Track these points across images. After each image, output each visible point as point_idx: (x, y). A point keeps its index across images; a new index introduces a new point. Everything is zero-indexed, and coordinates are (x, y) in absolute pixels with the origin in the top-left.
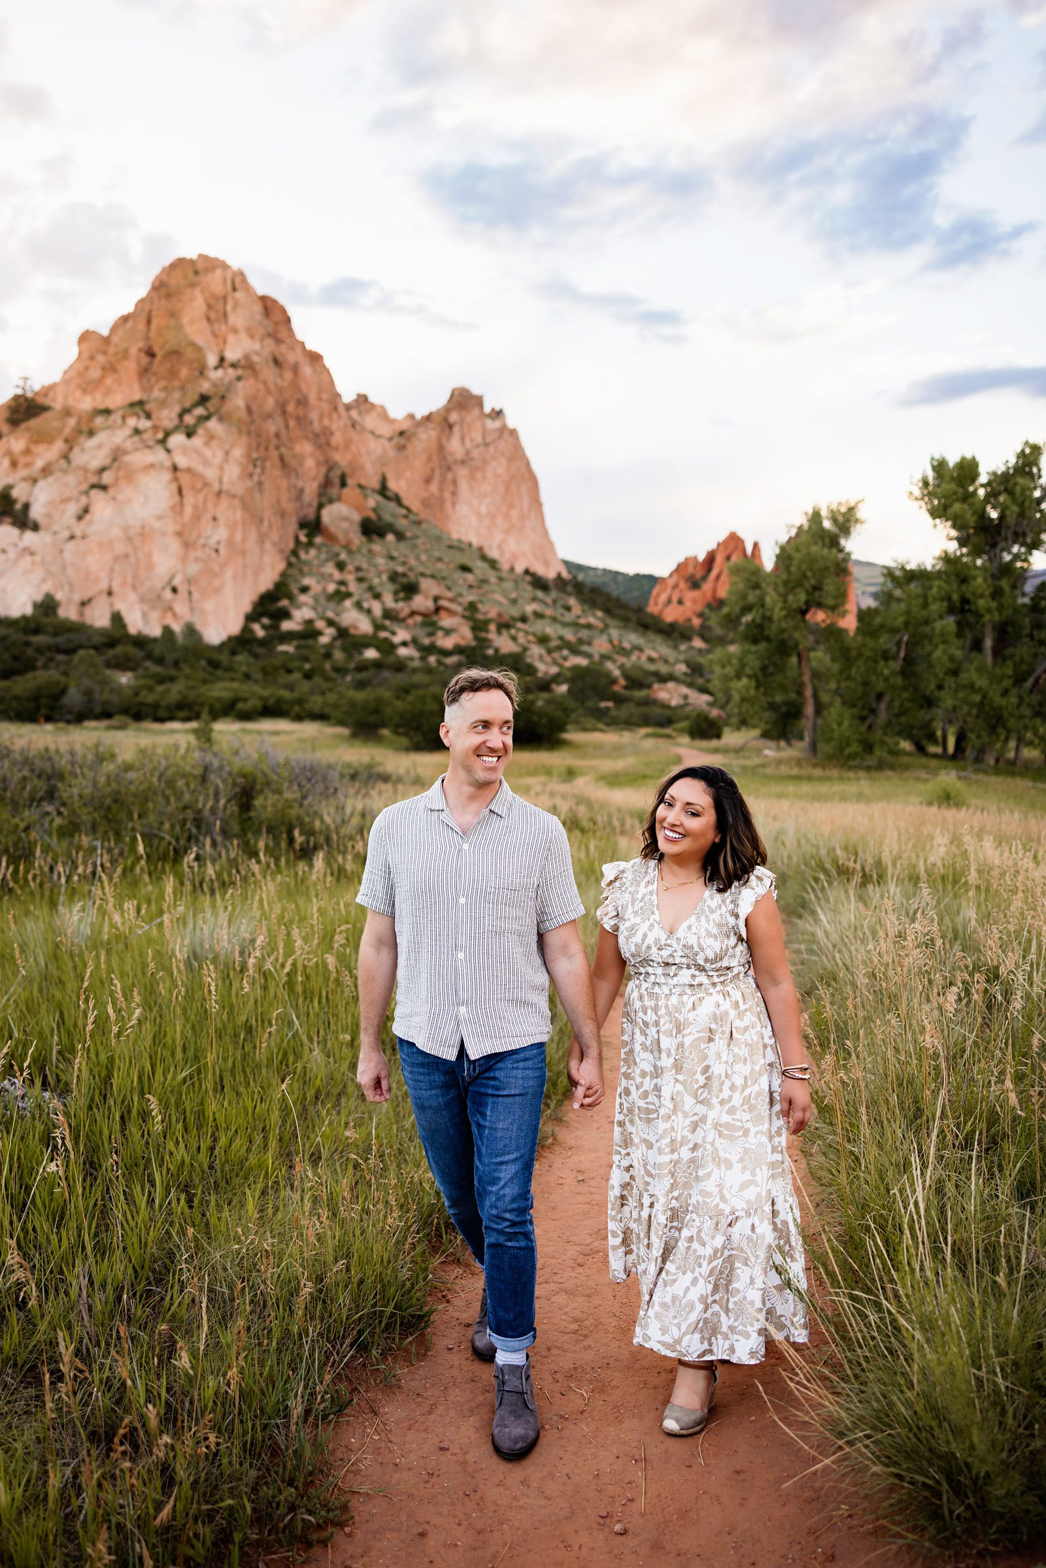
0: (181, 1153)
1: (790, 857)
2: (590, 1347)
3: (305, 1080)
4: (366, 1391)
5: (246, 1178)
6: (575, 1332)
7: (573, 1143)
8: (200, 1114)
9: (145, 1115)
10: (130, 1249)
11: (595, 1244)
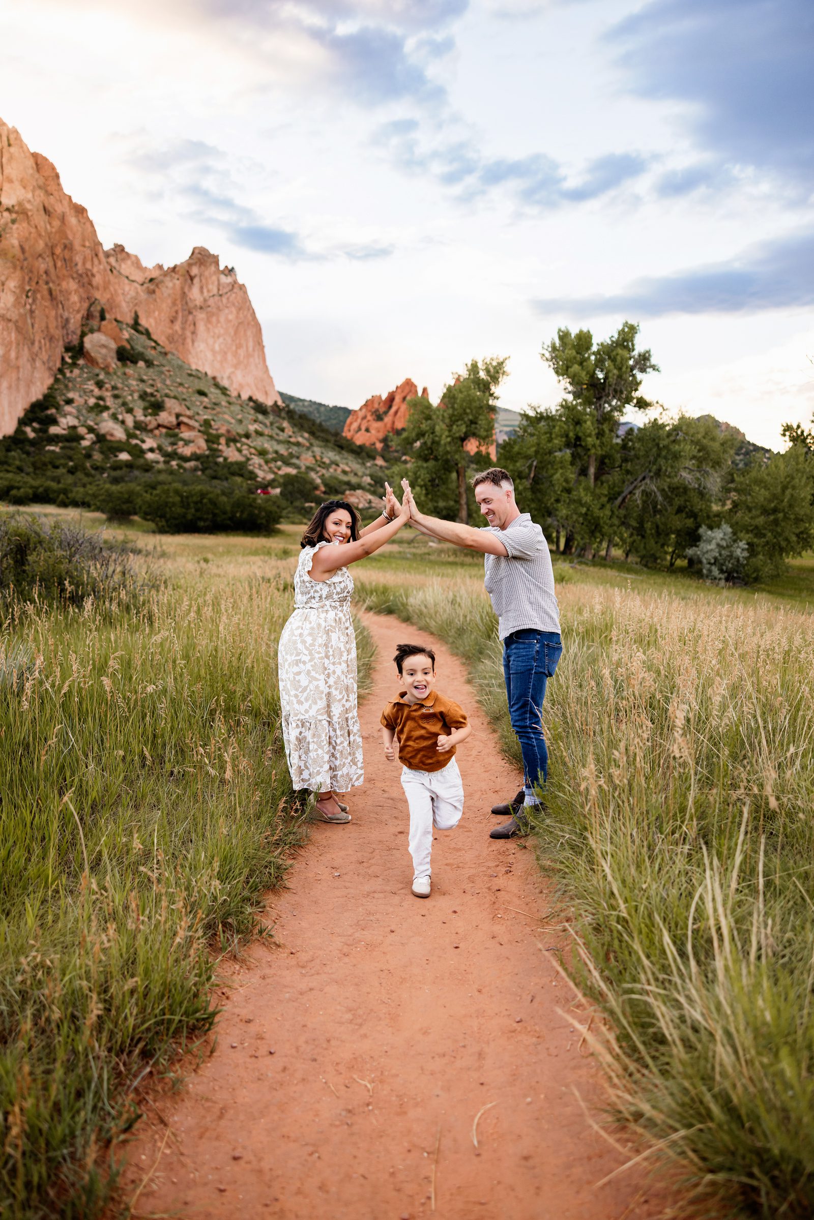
2: (366, 1036)
3: (82, 793)
5: (25, 888)
6: (351, 1022)
7: (324, 842)
11: (357, 935)
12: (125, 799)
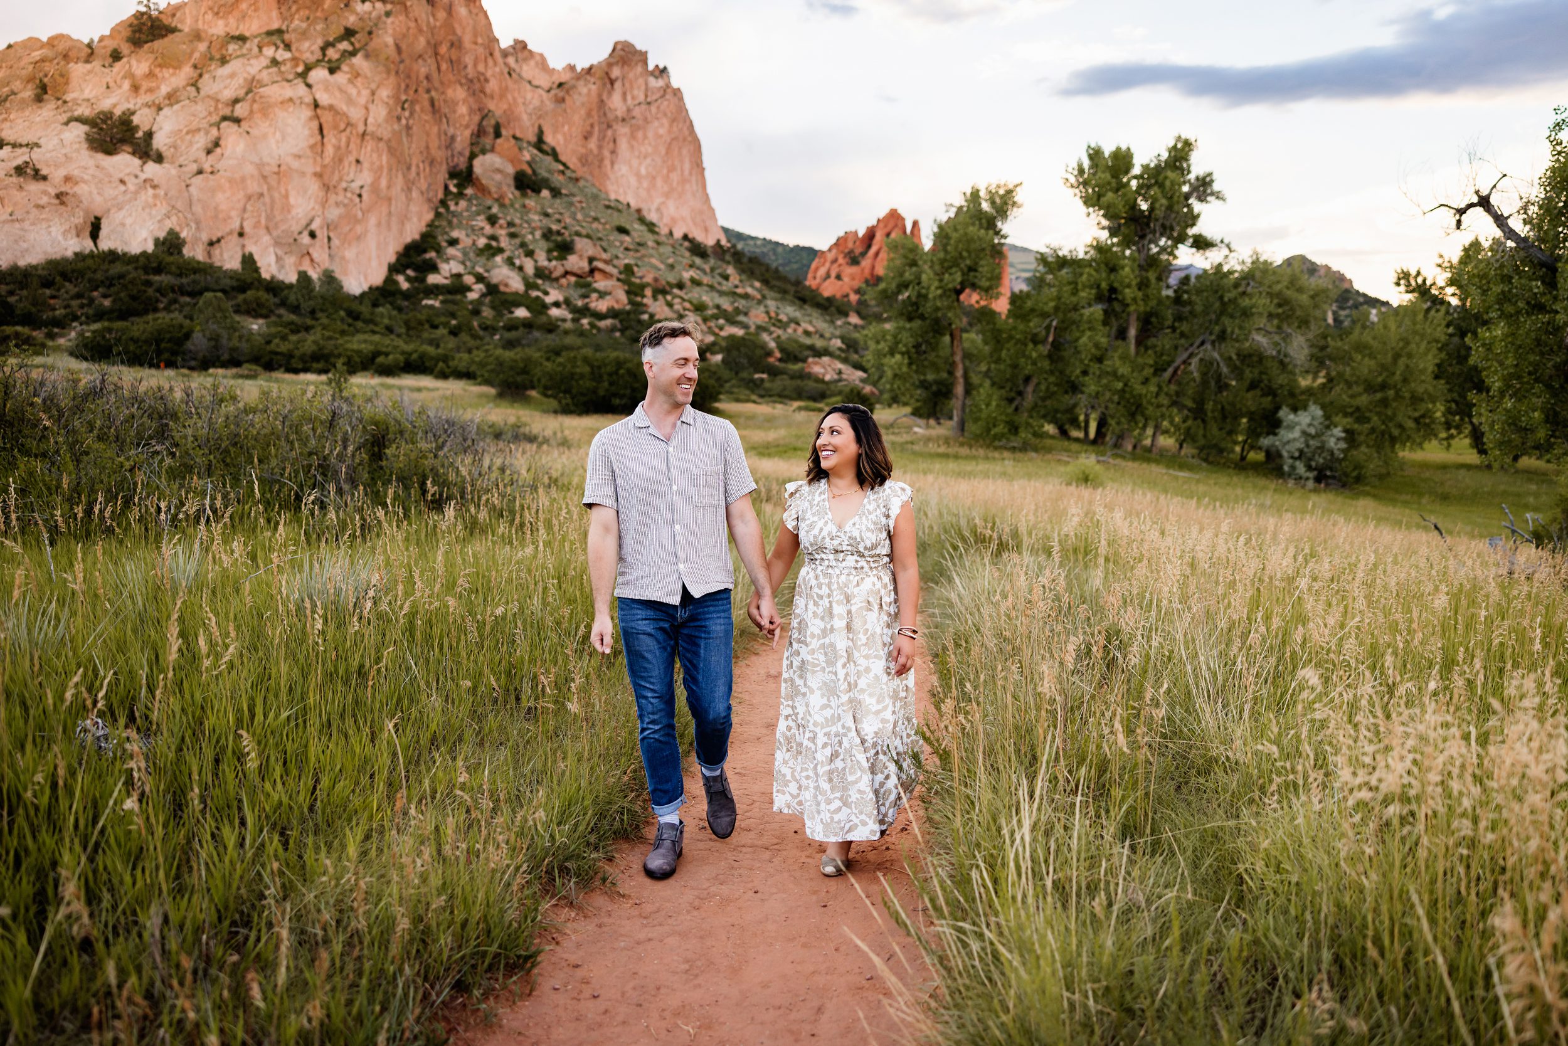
0: (278, 794)
1: (931, 527)
2: (699, 986)
3: (420, 724)
4: (466, 1031)
5: (350, 820)
6: (687, 971)
8: (302, 757)
9: (240, 757)
10: (213, 891)
11: (713, 889)
12: (468, 735)
